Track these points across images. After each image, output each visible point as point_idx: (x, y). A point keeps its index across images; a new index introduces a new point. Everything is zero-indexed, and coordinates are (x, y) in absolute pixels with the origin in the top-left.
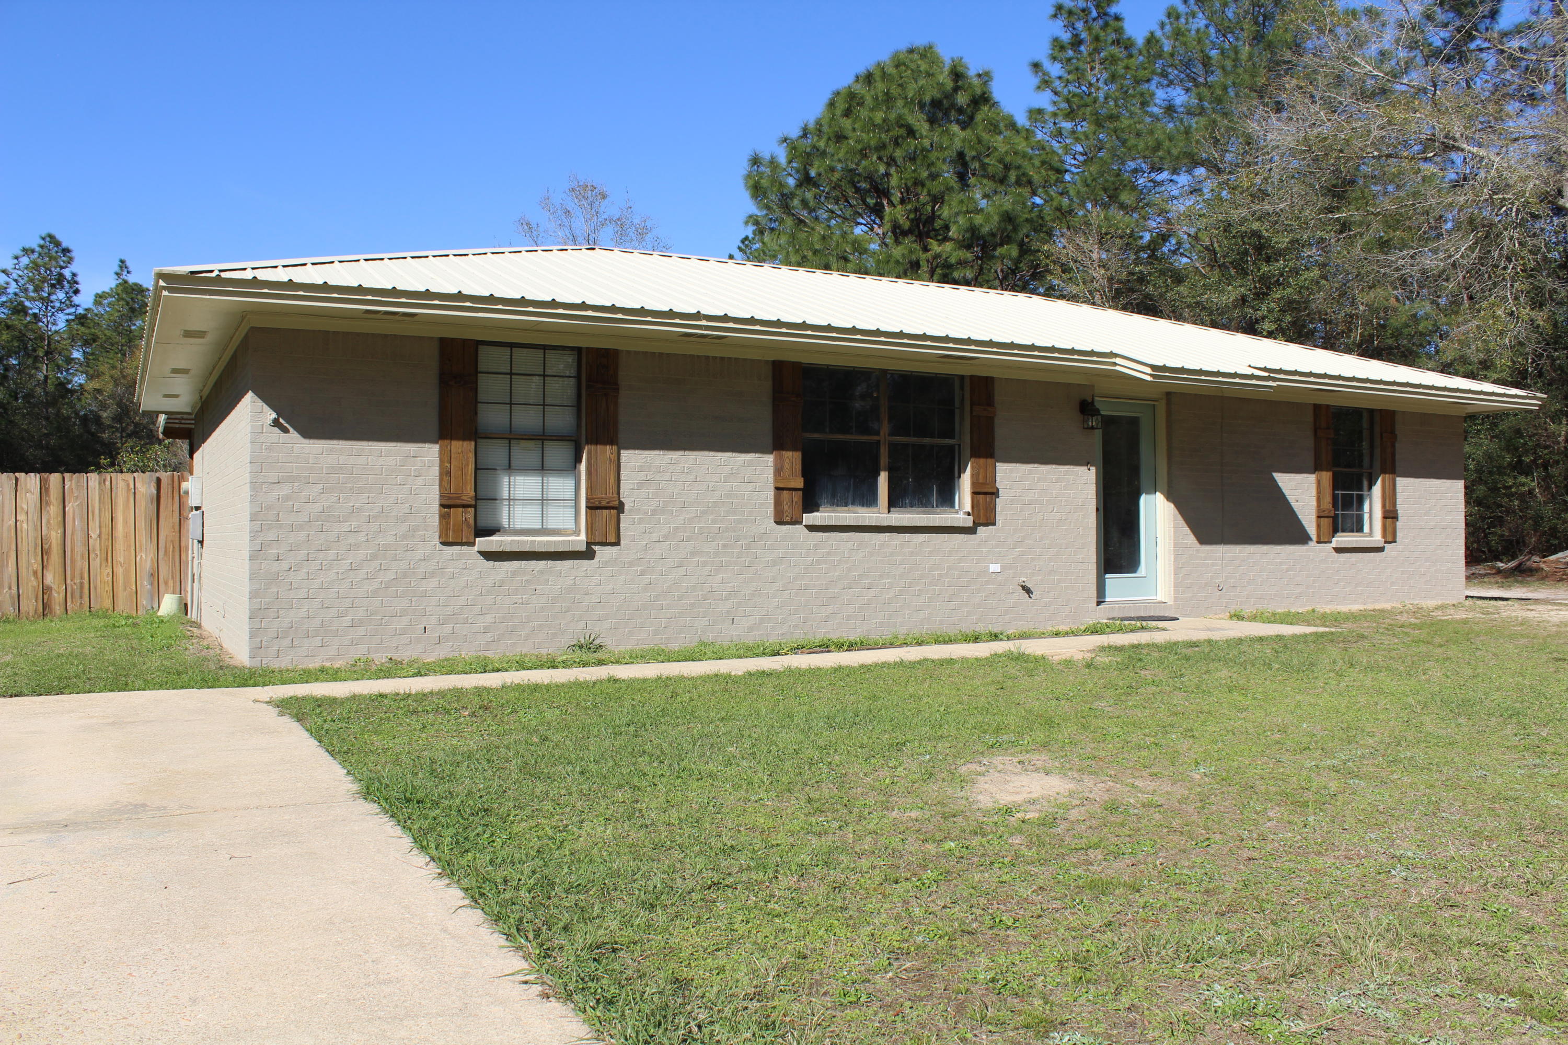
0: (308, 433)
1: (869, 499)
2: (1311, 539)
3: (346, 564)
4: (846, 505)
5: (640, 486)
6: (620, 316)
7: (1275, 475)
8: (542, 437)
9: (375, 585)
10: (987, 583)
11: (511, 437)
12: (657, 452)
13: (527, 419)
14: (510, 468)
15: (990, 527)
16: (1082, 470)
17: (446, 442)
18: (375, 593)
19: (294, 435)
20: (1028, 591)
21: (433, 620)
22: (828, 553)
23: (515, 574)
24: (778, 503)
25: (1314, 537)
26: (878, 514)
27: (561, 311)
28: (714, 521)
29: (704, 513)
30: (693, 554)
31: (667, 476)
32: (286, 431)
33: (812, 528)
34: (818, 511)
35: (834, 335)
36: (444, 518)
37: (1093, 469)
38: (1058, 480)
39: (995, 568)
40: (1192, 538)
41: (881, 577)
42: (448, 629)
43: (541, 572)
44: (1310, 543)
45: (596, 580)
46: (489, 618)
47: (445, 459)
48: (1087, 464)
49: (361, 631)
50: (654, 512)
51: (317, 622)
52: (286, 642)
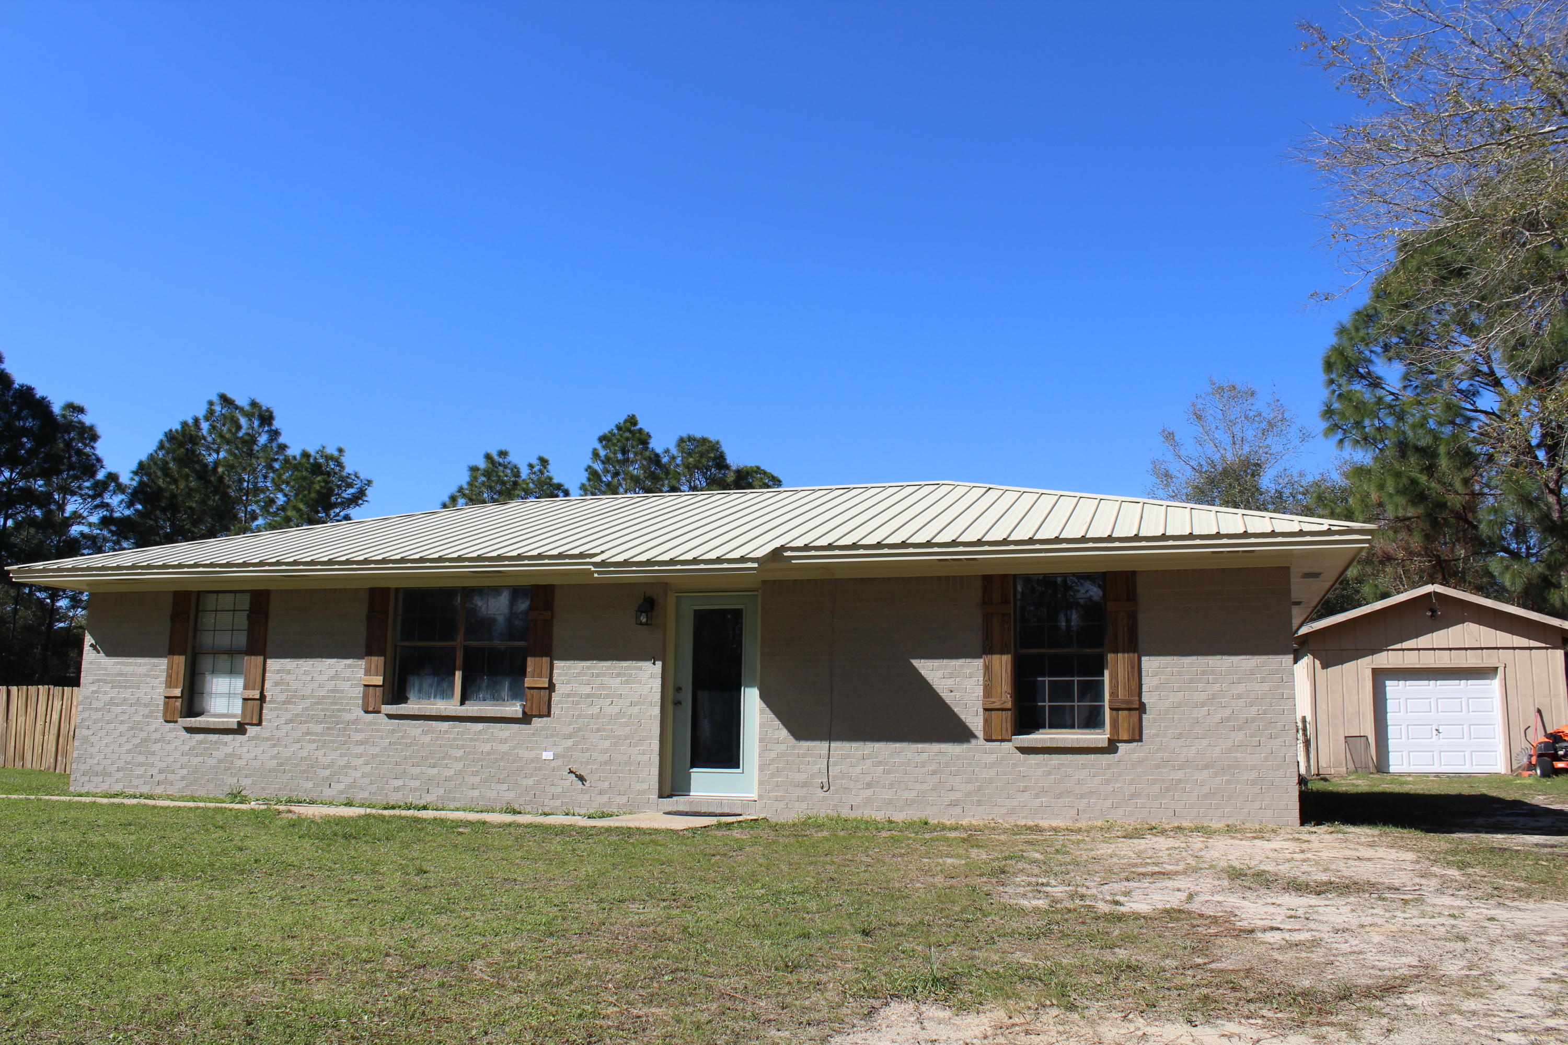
0: (108, 654)
1: (446, 694)
2: (975, 737)
3: (117, 733)
4: (429, 698)
5: (276, 684)
6: (218, 569)
7: (916, 663)
8: (232, 652)
9: (130, 746)
10: (540, 769)
11: (216, 652)
12: (288, 660)
13: (224, 640)
14: (214, 672)
15: (545, 719)
16: (647, 665)
17: (171, 657)
18: (129, 751)
19: (102, 654)
20: (581, 778)
21: (156, 770)
22: (402, 736)
23: (201, 742)
24: (365, 697)
25: (980, 734)
26: (451, 706)
27: (186, 570)
28: (322, 710)
29: (317, 703)
30: (308, 734)
31: (294, 677)
32: (99, 652)
33: (390, 716)
34: (406, 703)
35: (355, 566)
36: (166, 705)
37: (659, 664)
38: (618, 675)
39: (548, 755)
40: (784, 733)
41: (444, 758)
42: (163, 776)
43: (216, 742)
44: (973, 741)
45: (245, 749)
46: (185, 771)
47: (170, 667)
48: (654, 659)
49: (121, 774)
50: (284, 703)
51: (101, 768)
52: (87, 778)
